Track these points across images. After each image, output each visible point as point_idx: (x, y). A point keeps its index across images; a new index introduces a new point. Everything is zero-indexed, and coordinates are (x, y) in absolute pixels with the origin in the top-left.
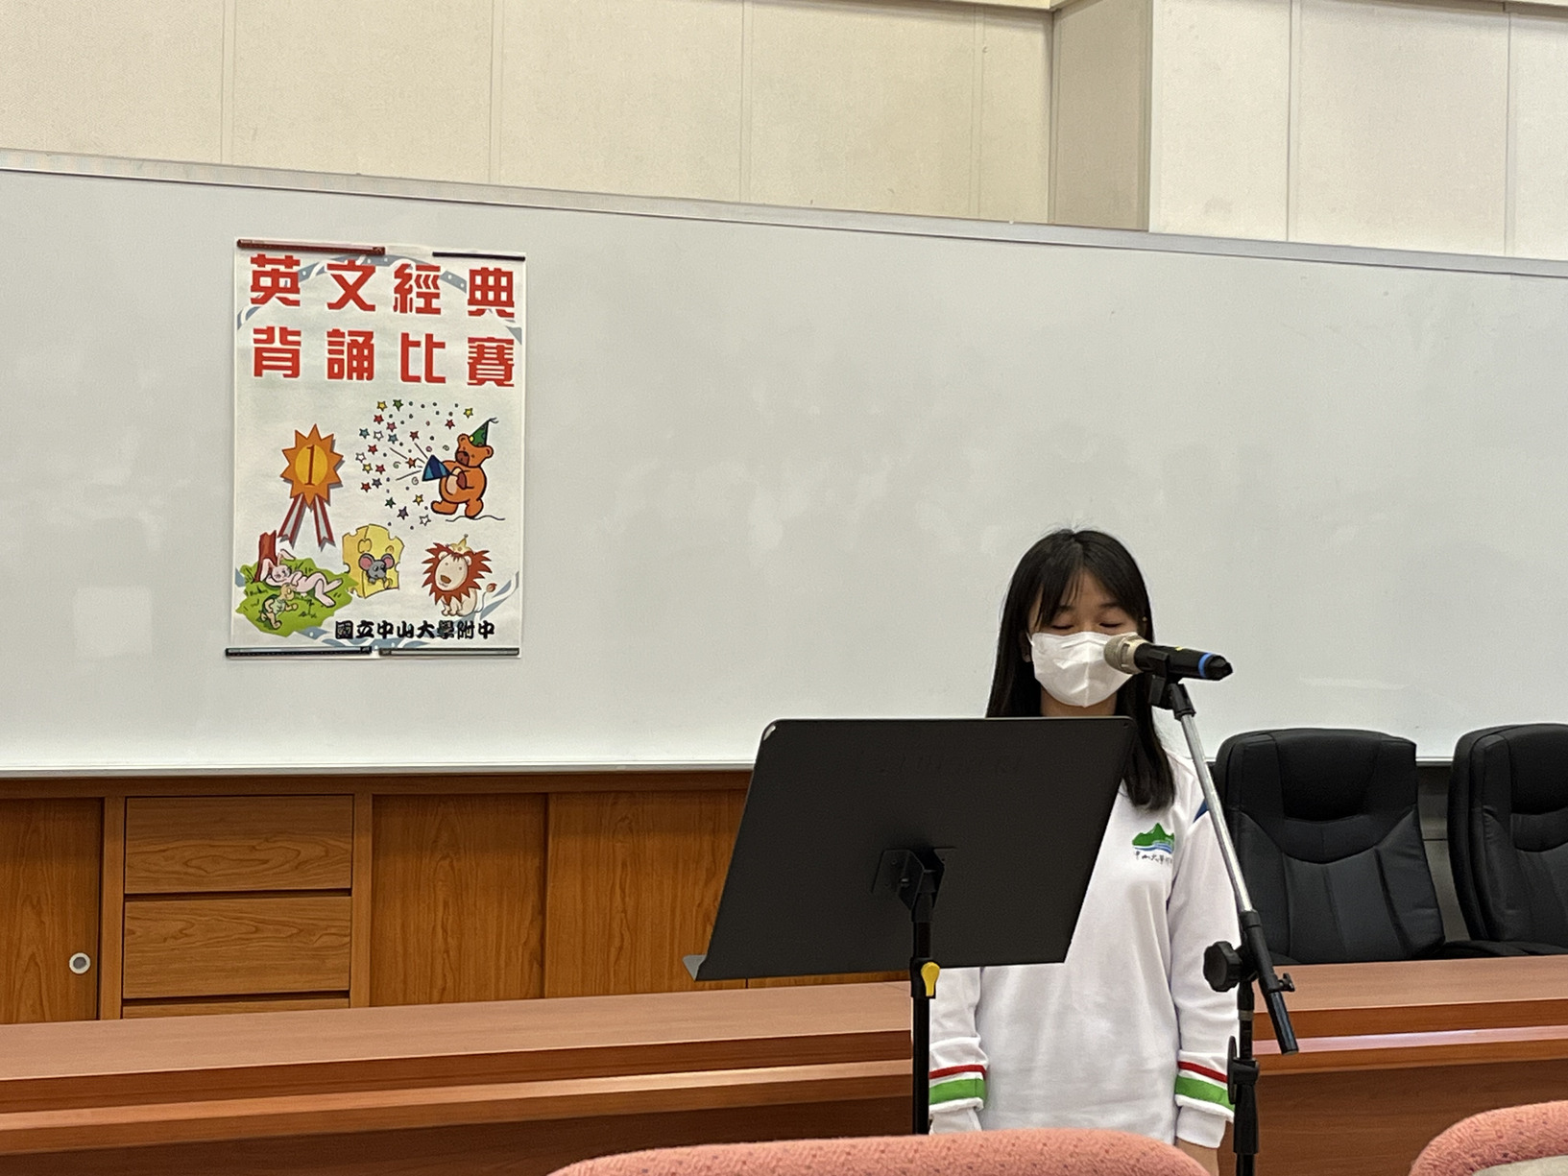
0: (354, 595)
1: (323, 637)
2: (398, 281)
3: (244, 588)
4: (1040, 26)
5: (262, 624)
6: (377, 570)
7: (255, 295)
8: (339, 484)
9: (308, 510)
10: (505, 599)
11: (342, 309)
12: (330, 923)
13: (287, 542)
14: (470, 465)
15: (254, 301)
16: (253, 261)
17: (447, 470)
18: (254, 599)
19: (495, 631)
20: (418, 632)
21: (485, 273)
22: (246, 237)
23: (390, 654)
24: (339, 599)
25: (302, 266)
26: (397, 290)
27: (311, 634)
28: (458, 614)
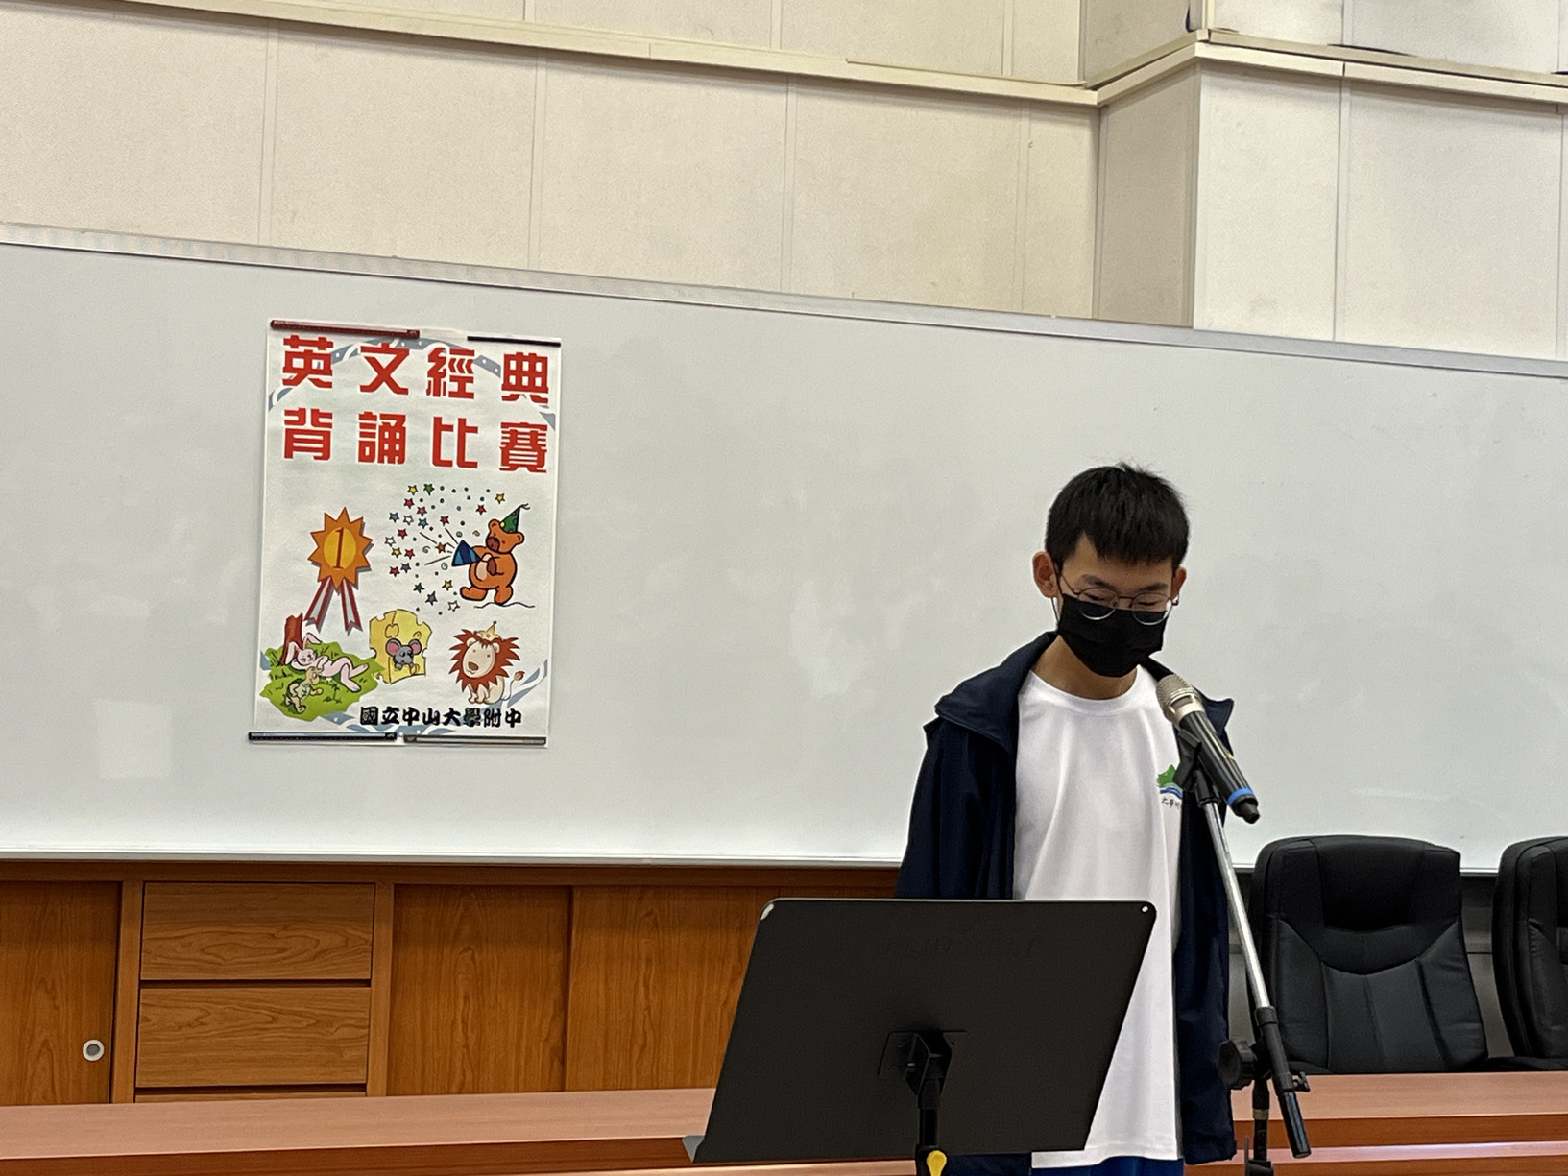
0: (380, 681)
1: (347, 723)
2: (432, 364)
3: (267, 672)
4: (1087, 121)
5: (286, 709)
6: (404, 654)
7: (288, 376)
8: (367, 568)
9: (335, 593)
10: (530, 689)
11: (376, 392)
12: (349, 1014)
13: (314, 626)
14: (500, 550)
15: (286, 382)
16: (286, 342)
17: (477, 555)
18: (279, 682)
19: (522, 719)
20: (443, 719)
21: (520, 357)
22: (280, 318)
23: (415, 741)
24: (364, 684)
25: (335, 348)
26: (431, 373)
27: (336, 720)
28: (484, 701)
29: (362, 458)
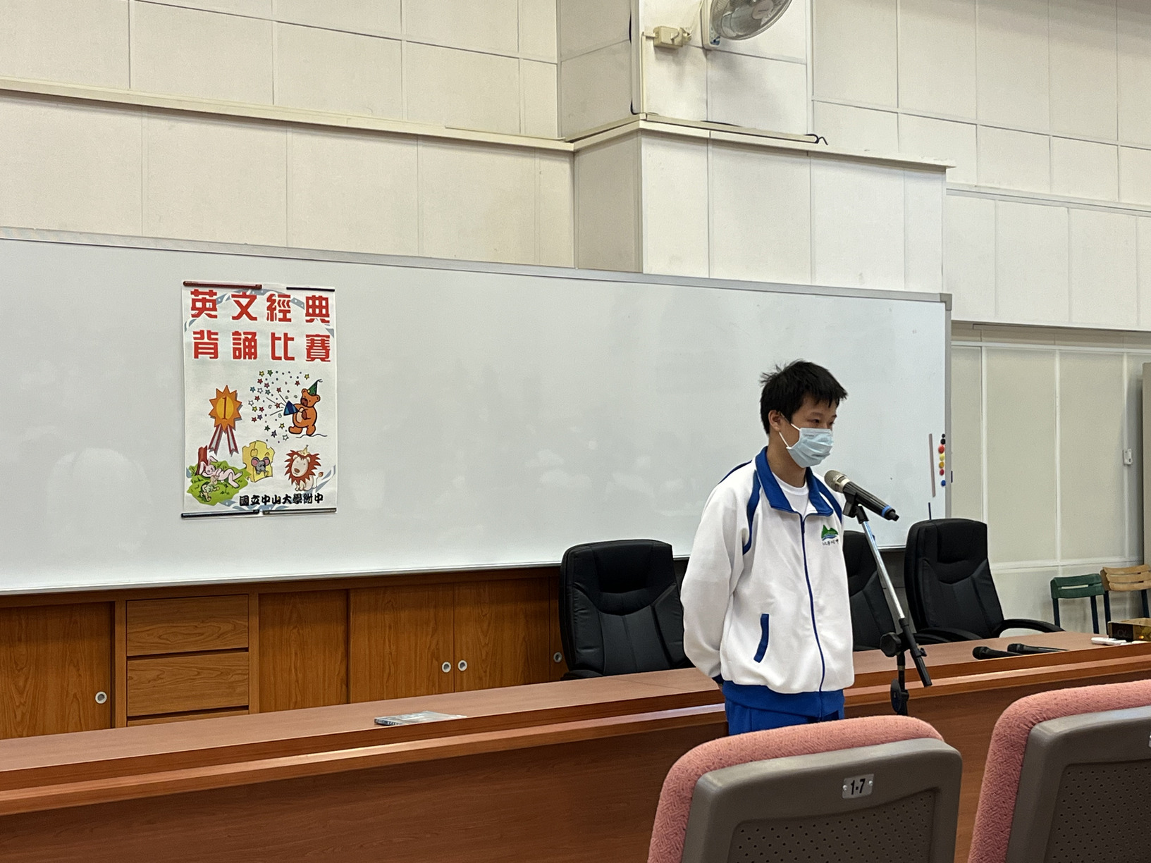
0: (249, 481)
1: (233, 506)
2: (269, 303)
3: (190, 479)
5: (200, 499)
6: (261, 466)
7: (194, 312)
8: (240, 418)
9: (224, 433)
10: (326, 482)
11: (239, 320)
12: (238, 668)
13: (213, 452)
14: (308, 406)
15: (193, 316)
16: (192, 293)
17: (296, 409)
18: (196, 485)
19: (323, 498)
20: (282, 501)
21: (314, 298)
22: (189, 280)
23: (268, 514)
24: (241, 483)
25: (218, 295)
26: (269, 308)
27: (227, 504)
28: (304, 490)
29: (235, 357)
